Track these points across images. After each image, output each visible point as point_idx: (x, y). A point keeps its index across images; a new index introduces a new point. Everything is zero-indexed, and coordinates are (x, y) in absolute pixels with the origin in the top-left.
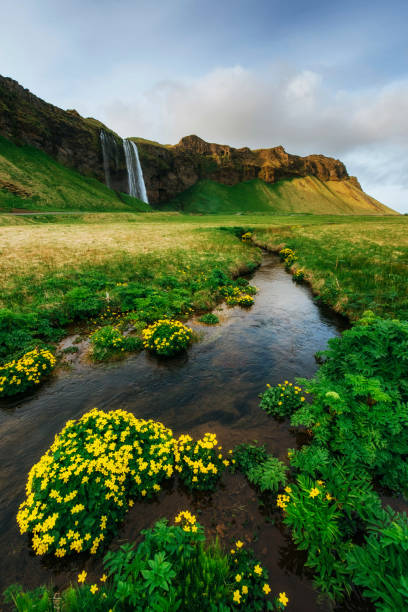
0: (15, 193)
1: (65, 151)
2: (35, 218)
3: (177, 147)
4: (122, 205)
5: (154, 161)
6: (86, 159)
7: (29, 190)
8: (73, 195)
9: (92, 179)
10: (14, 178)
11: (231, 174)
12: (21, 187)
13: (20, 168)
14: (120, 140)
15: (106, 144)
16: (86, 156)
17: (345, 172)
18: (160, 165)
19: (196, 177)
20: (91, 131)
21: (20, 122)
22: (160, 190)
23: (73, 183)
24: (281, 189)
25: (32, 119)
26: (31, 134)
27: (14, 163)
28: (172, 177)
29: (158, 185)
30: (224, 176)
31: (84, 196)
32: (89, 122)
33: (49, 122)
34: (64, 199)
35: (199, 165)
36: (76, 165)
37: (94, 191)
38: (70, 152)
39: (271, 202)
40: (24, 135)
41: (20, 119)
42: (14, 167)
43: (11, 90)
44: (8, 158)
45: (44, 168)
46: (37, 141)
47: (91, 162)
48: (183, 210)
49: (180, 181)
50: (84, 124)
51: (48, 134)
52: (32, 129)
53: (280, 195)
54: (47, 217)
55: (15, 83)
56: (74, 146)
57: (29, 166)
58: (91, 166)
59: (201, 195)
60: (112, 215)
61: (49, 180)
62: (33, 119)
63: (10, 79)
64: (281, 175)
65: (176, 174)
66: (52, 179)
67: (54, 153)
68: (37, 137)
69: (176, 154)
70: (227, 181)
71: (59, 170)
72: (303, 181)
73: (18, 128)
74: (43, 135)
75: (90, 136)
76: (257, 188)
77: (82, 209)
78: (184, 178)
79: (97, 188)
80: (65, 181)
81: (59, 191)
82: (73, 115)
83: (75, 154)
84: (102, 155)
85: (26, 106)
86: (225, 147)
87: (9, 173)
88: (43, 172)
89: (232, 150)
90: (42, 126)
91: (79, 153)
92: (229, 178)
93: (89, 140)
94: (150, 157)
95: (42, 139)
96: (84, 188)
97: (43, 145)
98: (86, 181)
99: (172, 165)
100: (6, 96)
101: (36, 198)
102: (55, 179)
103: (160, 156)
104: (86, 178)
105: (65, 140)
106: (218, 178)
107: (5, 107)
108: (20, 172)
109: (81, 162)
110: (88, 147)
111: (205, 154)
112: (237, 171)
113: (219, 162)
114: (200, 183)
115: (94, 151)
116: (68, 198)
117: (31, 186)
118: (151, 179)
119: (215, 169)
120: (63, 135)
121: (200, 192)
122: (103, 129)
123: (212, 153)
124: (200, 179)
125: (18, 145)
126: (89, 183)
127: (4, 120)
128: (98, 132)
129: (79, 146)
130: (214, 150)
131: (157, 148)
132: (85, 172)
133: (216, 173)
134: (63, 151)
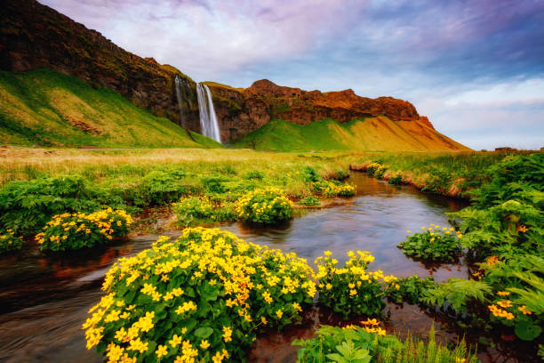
0: (86, 131)
1: (140, 93)
3: (248, 90)
4: (192, 143)
5: (226, 102)
6: (159, 101)
7: (100, 128)
8: (142, 132)
9: (163, 119)
10: (86, 117)
11: (304, 114)
12: (92, 125)
13: (95, 108)
14: (194, 83)
15: (180, 88)
16: (160, 98)
17: (415, 112)
18: (232, 106)
19: (268, 117)
20: (166, 76)
21: (99, 67)
22: (231, 130)
23: (144, 122)
24: (354, 128)
25: (110, 65)
26: (109, 79)
27: (89, 104)
28: (244, 117)
29: (229, 125)
30: (296, 116)
31: (155, 134)
32: (165, 68)
33: (128, 68)
34: (134, 136)
35: (271, 106)
36: (150, 107)
37: (165, 129)
38: (144, 94)
39: (344, 141)
40: (102, 80)
41: (100, 65)
42: (88, 107)
43: (94, 40)
44: (83, 99)
45: (118, 109)
46: (113, 84)
47: (164, 104)
48: (254, 149)
49: (251, 121)
50: (160, 70)
51: (125, 78)
52: (111, 74)
53: (353, 134)
55: (99, 34)
56: (149, 89)
57: (103, 106)
58: (165, 108)
59: (273, 134)
60: (183, 149)
61: (122, 120)
62: (112, 65)
63: (94, 31)
64: (352, 116)
65: (248, 114)
66: (124, 118)
67: (128, 96)
68: (113, 81)
69: (248, 96)
70: (299, 120)
71: (131, 110)
72: (375, 120)
73: (96, 73)
74: (120, 79)
75: (166, 80)
76: (330, 127)
77: (151, 146)
78: (256, 119)
79: (168, 127)
80: (137, 121)
81: (130, 130)
82: (151, 62)
83: (150, 96)
84: (176, 97)
85: (107, 53)
86: (296, 89)
87: (83, 112)
88: (116, 112)
89: (303, 92)
90: (119, 72)
91: (154, 96)
92: (301, 118)
93: (164, 83)
94: (222, 99)
95: (117, 82)
96: (155, 127)
97: (119, 87)
98: (157, 121)
99: (243, 105)
100: (89, 45)
101: (107, 136)
102: (128, 118)
103: (232, 98)
104: (158, 118)
105: (140, 84)
106: (290, 118)
107: (86, 54)
108: (93, 111)
109: (154, 104)
110: (162, 90)
111: (276, 96)
112: (308, 112)
113: (291, 104)
114: (272, 123)
115: (168, 93)
116: (138, 136)
117: (102, 125)
118: (223, 119)
119: (287, 110)
120: (139, 79)
121: (273, 130)
122: (179, 74)
123: (283, 95)
124: (271, 119)
125: (95, 88)
126: (161, 123)
127: (83, 66)
128: (173, 77)
129: (154, 89)
130: (285, 92)
131: (229, 91)
132: (158, 113)
133: (288, 113)
134: (138, 94)
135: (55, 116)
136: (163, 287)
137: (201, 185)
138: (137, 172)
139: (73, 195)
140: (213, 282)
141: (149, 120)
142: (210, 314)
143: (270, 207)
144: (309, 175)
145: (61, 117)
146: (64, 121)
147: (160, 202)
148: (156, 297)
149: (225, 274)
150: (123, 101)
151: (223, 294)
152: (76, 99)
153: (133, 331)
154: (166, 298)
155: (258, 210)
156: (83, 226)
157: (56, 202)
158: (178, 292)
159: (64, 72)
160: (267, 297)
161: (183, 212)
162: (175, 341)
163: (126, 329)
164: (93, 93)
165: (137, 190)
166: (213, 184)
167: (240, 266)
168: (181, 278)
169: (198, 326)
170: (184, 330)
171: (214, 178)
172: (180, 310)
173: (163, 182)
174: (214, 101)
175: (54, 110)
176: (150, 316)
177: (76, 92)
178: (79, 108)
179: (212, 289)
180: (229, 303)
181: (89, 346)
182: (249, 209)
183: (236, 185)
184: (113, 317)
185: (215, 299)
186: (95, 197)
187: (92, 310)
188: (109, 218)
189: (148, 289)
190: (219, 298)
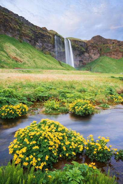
0: (16, 61)
2: (23, 71)
3: (89, 41)
5: (78, 47)
6: (47, 47)
7: (22, 60)
8: (39, 62)
9: (49, 56)
10: (17, 55)
11: (118, 54)
12: (19, 58)
14: (63, 38)
16: (48, 46)
18: (81, 49)
19: (99, 55)
20: (51, 35)
22: (80, 61)
23: (40, 57)
27: (18, 49)
28: (86, 54)
29: (79, 58)
30: (114, 54)
31: (45, 63)
32: (51, 32)
33: (34, 32)
34: (35, 63)
35: (101, 49)
36: (43, 50)
37: (49, 60)
38: (41, 44)
40: (24, 38)
41: (23, 32)
42: (18, 51)
45: (29, 51)
46: (28, 40)
47: (49, 48)
48: (91, 71)
49: (90, 57)
50: (48, 33)
51: (33, 37)
52: (27, 36)
54: (28, 71)
55: (23, 18)
56: (43, 42)
57: (24, 50)
58: (50, 50)
60: (56, 70)
62: (28, 31)
65: (89, 53)
66: (32, 55)
67: (34, 45)
68: (28, 39)
69: (89, 44)
70: (115, 57)
71: (35, 52)
73: (21, 35)
74: (31, 38)
75: (50, 37)
77: (43, 68)
78: (93, 56)
79: (50, 59)
80: (38, 57)
81: (34, 61)
82: (44, 29)
83: (43, 45)
84: (54, 45)
85: (26, 26)
86: (115, 40)
87: (16, 53)
88: (29, 53)
89: (119, 42)
90: (31, 35)
91: (45, 45)
92: (116, 55)
93: (50, 39)
94: (76, 46)
95: (30, 39)
96: (45, 59)
97: (30, 41)
98: (46, 57)
99: (86, 49)
100: (19, 23)
101: (24, 63)
102: (33, 55)
103: (81, 45)
104: (47, 55)
105: (39, 40)
106: (111, 55)
107: (18, 28)
108: (20, 52)
109: (45, 48)
110: (49, 42)
111: (104, 44)
112: (120, 52)
113: (111, 48)
114: (101, 58)
115: (51, 44)
116: (37, 64)
117: (23, 58)
118: (76, 56)
119: (109, 51)
120: (39, 37)
121: (100, 62)
122: (56, 34)
123: (108, 43)
124: (100, 56)
125: (21, 42)
126: (47, 57)
127: (17, 33)
128: (54, 36)
129: (45, 42)
130: (109, 42)
131: (80, 42)
132: (46, 53)
133: (109, 53)
134: (38, 44)
135: (6, 55)
136: (30, 140)
137: (58, 94)
138: (33, 87)
139: (9, 96)
140: (46, 140)
141: (42, 56)
142: (43, 150)
143: (82, 109)
144: (109, 91)
145: (8, 55)
146: (9, 57)
147: (40, 100)
148: (28, 143)
149: (50, 138)
150: (32, 48)
151: (49, 145)
152: (13, 47)
153: (21, 152)
154: (31, 143)
155: (77, 110)
156: (11, 110)
157: (4, 99)
158: (34, 142)
159: (10, 36)
160: (64, 148)
161: (47, 107)
162: (31, 157)
163: (19, 151)
164: (20, 45)
165: (32, 95)
166: (63, 94)
167: (57, 136)
168: (36, 138)
169: (39, 154)
170: (34, 154)
171: (63, 91)
172: (34, 148)
173: (42, 92)
174: (72, 47)
175: (5, 52)
176: (25, 148)
177: (13, 44)
178: (14, 51)
179: (45, 143)
180: (50, 148)
181: (10, 153)
182: (74, 108)
183: (72, 95)
184: (16, 146)
185: (45, 146)
186: (17, 97)
187: (11, 143)
188: (20, 108)
189: (26, 140)
190: (47, 146)
